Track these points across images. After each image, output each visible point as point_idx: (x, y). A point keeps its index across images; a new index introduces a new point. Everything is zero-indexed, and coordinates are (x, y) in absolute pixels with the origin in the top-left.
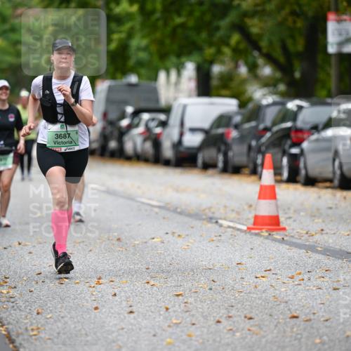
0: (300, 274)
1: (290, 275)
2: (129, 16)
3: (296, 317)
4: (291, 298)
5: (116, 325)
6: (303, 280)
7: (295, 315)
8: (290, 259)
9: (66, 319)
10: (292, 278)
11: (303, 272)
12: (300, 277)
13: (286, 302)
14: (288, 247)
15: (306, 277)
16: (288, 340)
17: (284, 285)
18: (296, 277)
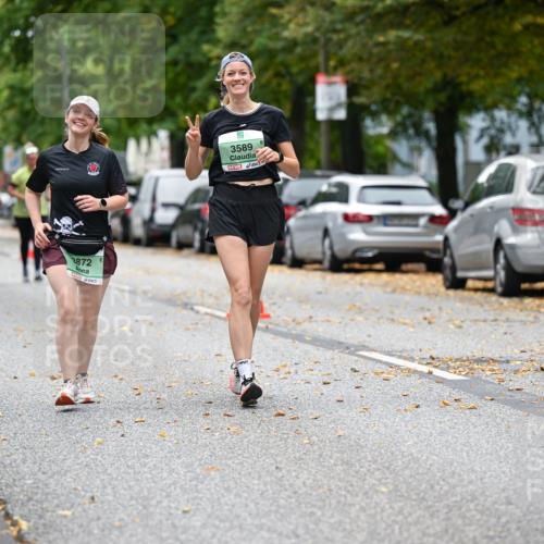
0: (285, 366)
1: (275, 368)
3: (283, 415)
4: (275, 393)
5: (80, 424)
6: (289, 373)
7: (281, 412)
8: (275, 350)
9: (24, 417)
10: (277, 370)
11: (289, 364)
12: (287, 369)
13: (271, 398)
14: (272, 336)
15: (292, 370)
16: (271, 441)
17: (269, 379)
18: (281, 369)
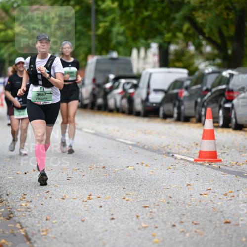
0: (231, 192)
1: (224, 193)
2: (111, 10)
3: (229, 223)
4: (225, 209)
5: (101, 228)
6: (233, 196)
7: (228, 221)
8: (224, 182)
9: (66, 224)
10: (226, 195)
11: (233, 190)
12: (232, 194)
13: (222, 212)
14: (223, 173)
15: (235, 194)
16: (222, 239)
17: (220, 200)
18: (229, 194)
